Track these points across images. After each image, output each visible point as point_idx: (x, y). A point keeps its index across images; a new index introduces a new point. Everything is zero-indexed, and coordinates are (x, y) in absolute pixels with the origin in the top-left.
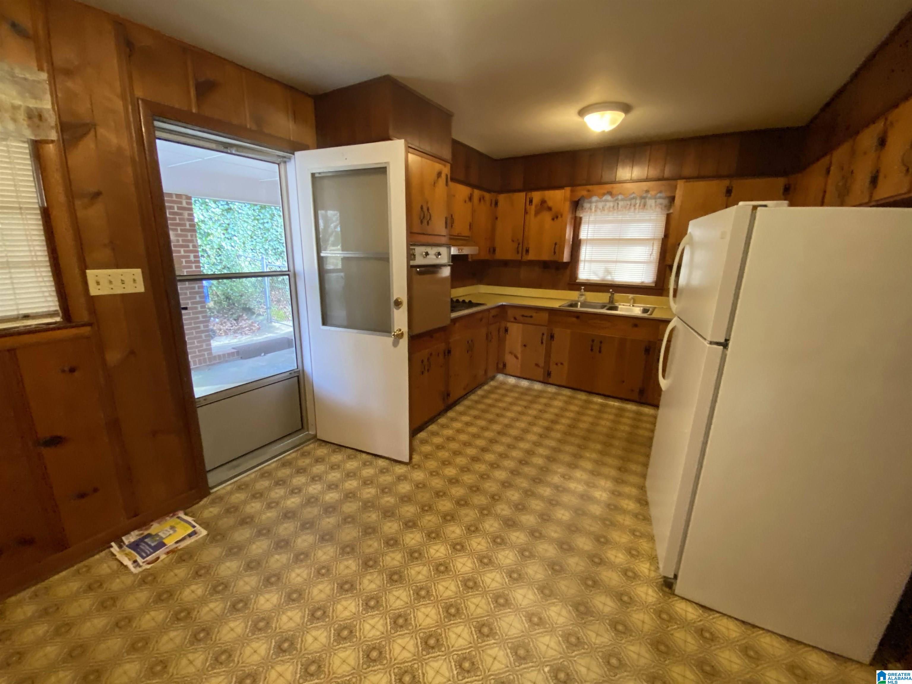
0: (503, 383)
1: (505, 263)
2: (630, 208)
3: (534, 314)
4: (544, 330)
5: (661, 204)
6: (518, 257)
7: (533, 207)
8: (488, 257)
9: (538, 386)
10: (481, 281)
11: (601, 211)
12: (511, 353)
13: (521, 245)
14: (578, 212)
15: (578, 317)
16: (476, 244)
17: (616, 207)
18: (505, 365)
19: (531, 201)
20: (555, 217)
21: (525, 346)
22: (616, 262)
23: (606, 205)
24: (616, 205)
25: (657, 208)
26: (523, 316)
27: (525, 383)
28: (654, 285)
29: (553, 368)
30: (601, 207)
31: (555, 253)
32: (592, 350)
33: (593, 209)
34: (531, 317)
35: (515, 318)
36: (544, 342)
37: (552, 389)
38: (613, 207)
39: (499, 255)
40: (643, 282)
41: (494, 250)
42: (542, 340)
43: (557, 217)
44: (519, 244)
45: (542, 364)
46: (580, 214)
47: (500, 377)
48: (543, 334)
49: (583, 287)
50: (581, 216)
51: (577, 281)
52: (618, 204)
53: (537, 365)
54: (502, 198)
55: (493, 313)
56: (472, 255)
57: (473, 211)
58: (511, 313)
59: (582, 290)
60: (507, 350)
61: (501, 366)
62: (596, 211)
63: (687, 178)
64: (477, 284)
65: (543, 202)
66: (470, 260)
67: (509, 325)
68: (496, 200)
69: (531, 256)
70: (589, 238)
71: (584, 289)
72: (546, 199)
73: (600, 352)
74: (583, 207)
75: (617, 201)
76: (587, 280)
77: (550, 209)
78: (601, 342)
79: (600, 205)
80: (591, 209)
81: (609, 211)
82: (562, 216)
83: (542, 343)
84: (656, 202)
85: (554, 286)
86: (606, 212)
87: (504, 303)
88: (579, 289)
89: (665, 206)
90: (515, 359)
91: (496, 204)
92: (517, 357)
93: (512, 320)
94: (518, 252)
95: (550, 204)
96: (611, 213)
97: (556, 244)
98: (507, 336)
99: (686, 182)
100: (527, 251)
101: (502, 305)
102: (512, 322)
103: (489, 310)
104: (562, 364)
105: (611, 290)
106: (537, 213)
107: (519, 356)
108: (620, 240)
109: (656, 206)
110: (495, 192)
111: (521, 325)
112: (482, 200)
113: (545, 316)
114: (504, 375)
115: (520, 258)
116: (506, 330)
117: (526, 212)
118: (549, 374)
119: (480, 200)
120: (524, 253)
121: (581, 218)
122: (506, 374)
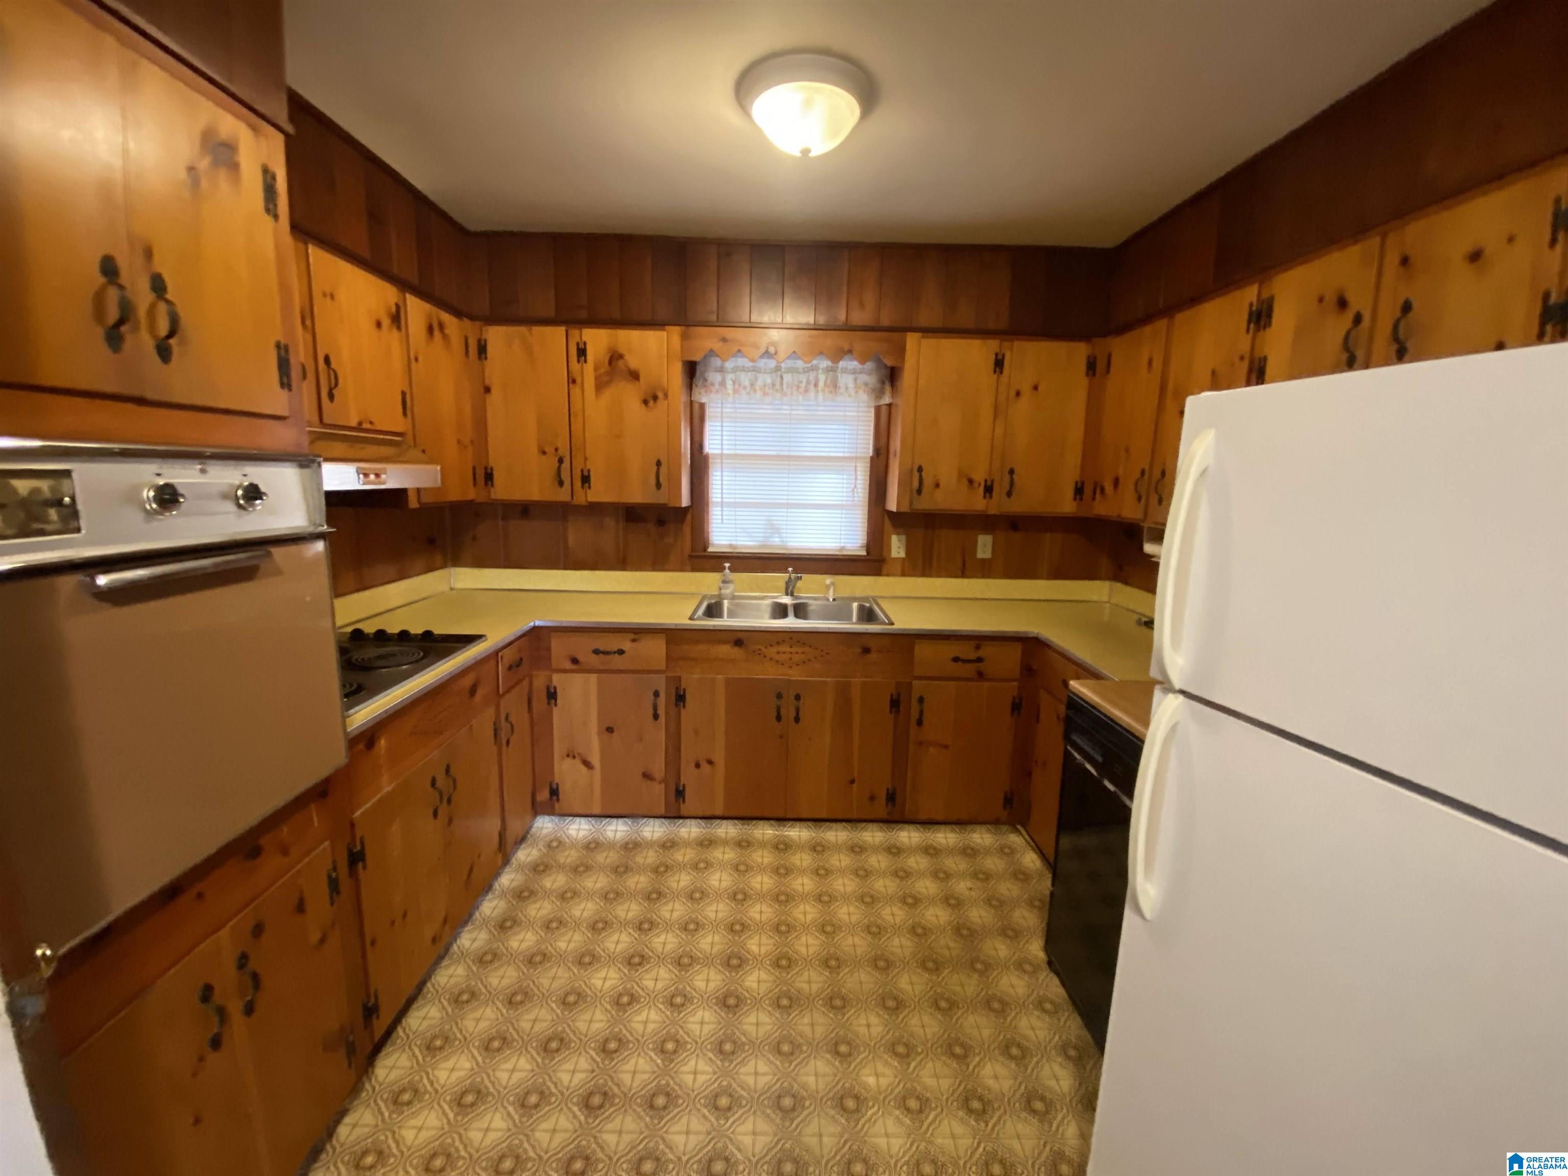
0: (556, 845)
1: (525, 510)
2: (807, 390)
3: (627, 645)
4: (660, 683)
5: (866, 384)
6: (563, 496)
7: (589, 368)
8: (471, 494)
9: (653, 830)
10: (455, 559)
11: (748, 394)
12: (570, 755)
13: (566, 465)
14: (696, 391)
15: (739, 643)
16: (427, 456)
17: (778, 386)
18: (554, 792)
19: (582, 352)
20: (650, 399)
21: (610, 730)
22: (788, 506)
23: (756, 379)
24: (778, 379)
25: (861, 392)
26: (596, 652)
27: (617, 830)
28: (864, 553)
29: (689, 776)
30: (746, 383)
31: (658, 485)
32: (779, 718)
33: (729, 384)
34: (621, 652)
35: (575, 661)
36: (661, 711)
37: (690, 830)
38: (774, 385)
39: (502, 490)
40: (842, 549)
41: (489, 477)
42: (655, 708)
43: (655, 398)
44: (561, 461)
45: (658, 768)
46: (701, 396)
47: (545, 825)
48: (656, 694)
49: (727, 565)
50: (703, 400)
51: (710, 549)
52: (782, 377)
53: (647, 776)
54: (496, 335)
55: (509, 656)
56: (418, 490)
57: (411, 360)
58: (559, 648)
59: (727, 571)
60: (558, 749)
61: (543, 795)
62: (735, 391)
63: (927, 331)
64: (444, 566)
65: (615, 357)
66: (413, 503)
67: (557, 679)
68: (479, 341)
69: (599, 493)
70: (725, 452)
71: (729, 568)
72: (622, 350)
73: (797, 719)
74: (705, 380)
75: (779, 373)
76: (731, 546)
77: (635, 376)
78: (798, 697)
79: (745, 378)
80: (723, 384)
81: (765, 394)
82: (666, 396)
83: (656, 716)
84: (856, 379)
85: (658, 563)
86: (759, 394)
87: (538, 623)
88: (720, 569)
89: (873, 390)
90: (583, 768)
91: (482, 350)
92: (587, 764)
93: (568, 665)
94: (561, 483)
95: (633, 361)
96: (768, 399)
97: (659, 463)
98: (556, 712)
99: (923, 337)
100: (586, 479)
101: (535, 628)
102: (565, 671)
103: (495, 655)
104: (710, 762)
105: (790, 569)
106: (600, 386)
107: (595, 760)
108: (789, 458)
109: (856, 387)
110: (472, 318)
111: (593, 677)
112: (436, 332)
113: (656, 649)
114: (556, 819)
115: (567, 498)
116: (552, 695)
117: (572, 381)
118: (680, 793)
119: (430, 330)
120: (578, 484)
121: (702, 406)
122: (563, 815)
